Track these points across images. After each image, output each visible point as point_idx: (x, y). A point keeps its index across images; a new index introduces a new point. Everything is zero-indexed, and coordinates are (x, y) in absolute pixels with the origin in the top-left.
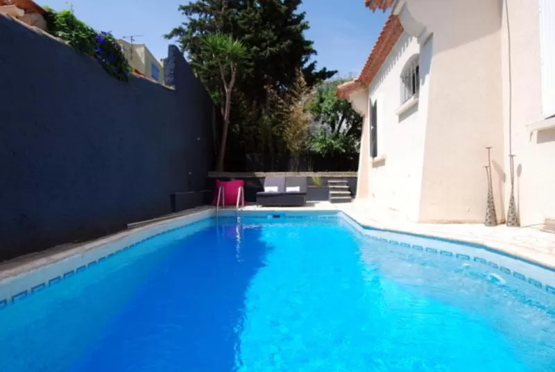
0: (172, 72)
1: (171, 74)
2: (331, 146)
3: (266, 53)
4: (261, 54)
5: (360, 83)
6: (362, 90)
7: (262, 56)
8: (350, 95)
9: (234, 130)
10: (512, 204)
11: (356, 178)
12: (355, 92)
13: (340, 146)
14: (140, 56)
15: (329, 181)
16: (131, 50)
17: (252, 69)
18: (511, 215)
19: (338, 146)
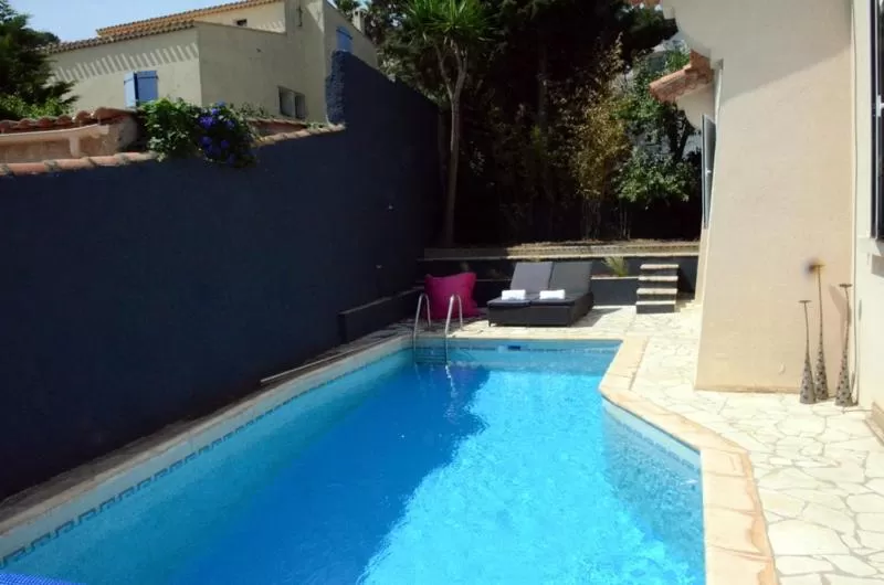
0: (340, 99)
1: (337, 102)
2: (659, 188)
3: (531, 9)
4: (520, 11)
5: (695, 75)
6: (701, 87)
7: (524, 14)
8: (678, 98)
9: (472, 165)
10: (843, 369)
11: (696, 258)
12: (688, 92)
13: (679, 187)
14: (316, 18)
15: (644, 266)
16: (300, 10)
17: (505, 43)
18: (842, 386)
19: (674, 187)
